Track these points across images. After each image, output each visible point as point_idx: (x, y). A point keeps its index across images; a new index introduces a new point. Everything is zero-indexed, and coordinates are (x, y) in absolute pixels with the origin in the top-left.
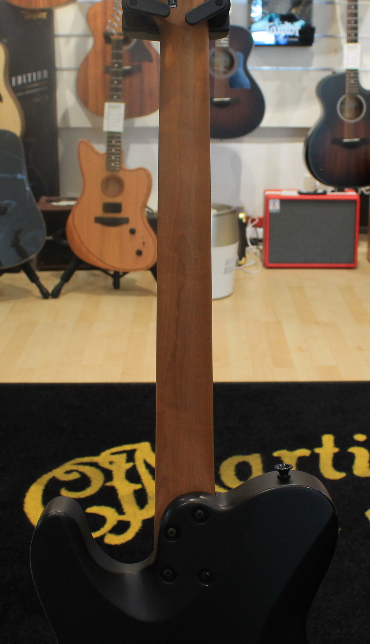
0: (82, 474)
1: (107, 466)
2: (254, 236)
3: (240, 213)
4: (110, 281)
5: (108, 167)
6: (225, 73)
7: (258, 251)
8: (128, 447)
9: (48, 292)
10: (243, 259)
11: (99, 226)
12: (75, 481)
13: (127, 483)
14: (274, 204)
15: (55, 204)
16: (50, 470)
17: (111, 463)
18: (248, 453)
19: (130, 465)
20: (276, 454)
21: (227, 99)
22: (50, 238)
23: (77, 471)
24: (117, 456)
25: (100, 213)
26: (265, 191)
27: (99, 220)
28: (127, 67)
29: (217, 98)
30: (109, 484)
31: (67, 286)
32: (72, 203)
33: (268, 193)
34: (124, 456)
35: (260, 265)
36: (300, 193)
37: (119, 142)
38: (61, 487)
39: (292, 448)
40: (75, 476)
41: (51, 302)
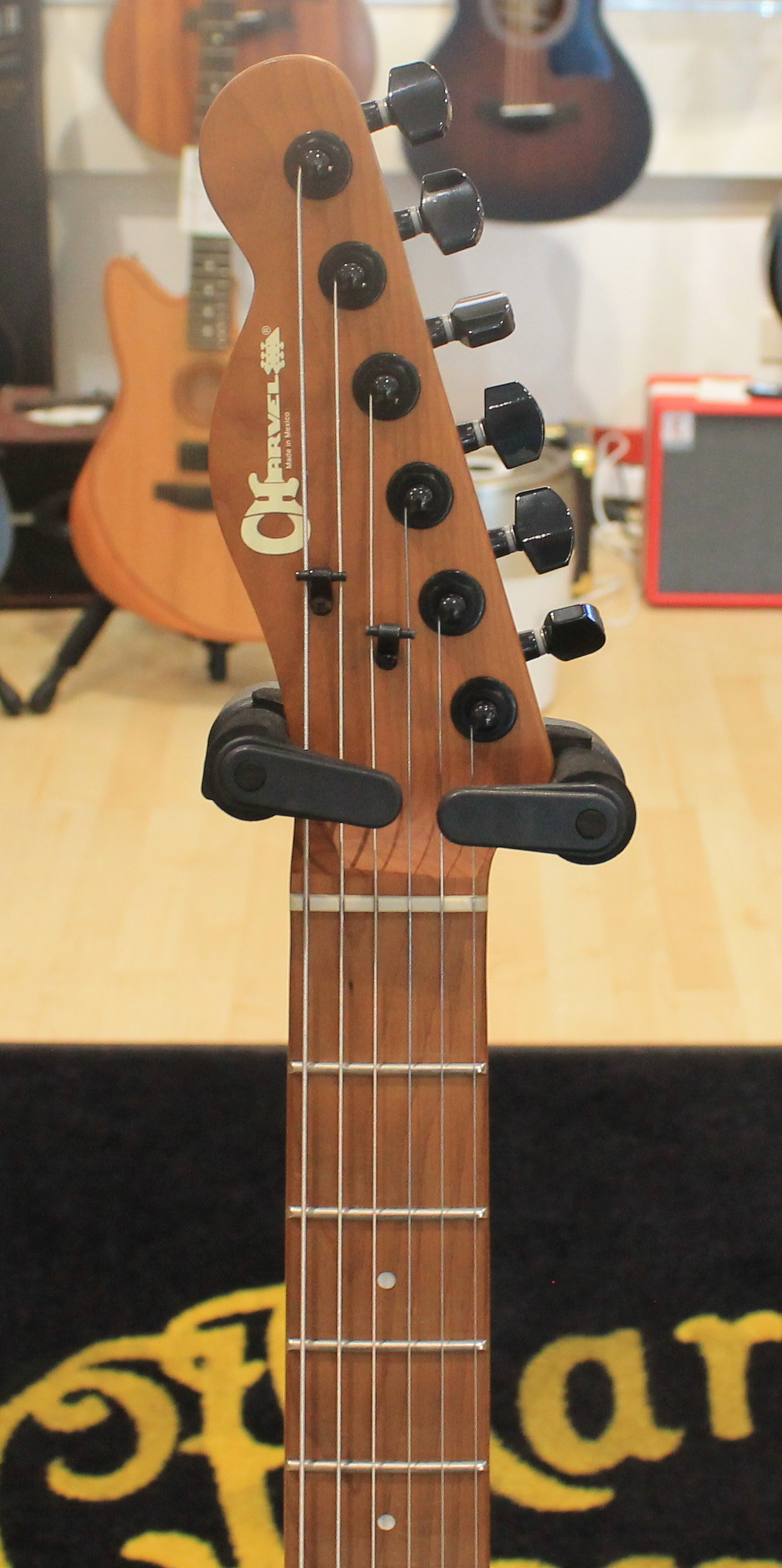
0: (113, 1404)
1: (184, 1374)
2: (615, 492)
3: (578, 449)
4: (200, 657)
5: (194, 339)
6: (540, 29)
7: (624, 544)
8: (246, 1300)
9: (17, 699)
10: (585, 581)
11: (165, 512)
12: (93, 1433)
13: (244, 1439)
14: (676, 425)
15: (39, 417)
16: (18, 1388)
17: (199, 1362)
18: (602, 1328)
19: (254, 1371)
20: (686, 1332)
21: (542, 109)
22: (27, 519)
23: (96, 1392)
24: (217, 1334)
25: (168, 471)
26: (653, 380)
27: (167, 493)
28: (251, 15)
29: (515, 102)
30: (191, 1446)
31: (73, 677)
32: (90, 415)
33: (662, 390)
34: (237, 1334)
35: (633, 594)
36: (755, 395)
37: (226, 265)
38: (49, 1458)
39: (731, 1311)
40: (90, 1414)
41: (28, 726)
